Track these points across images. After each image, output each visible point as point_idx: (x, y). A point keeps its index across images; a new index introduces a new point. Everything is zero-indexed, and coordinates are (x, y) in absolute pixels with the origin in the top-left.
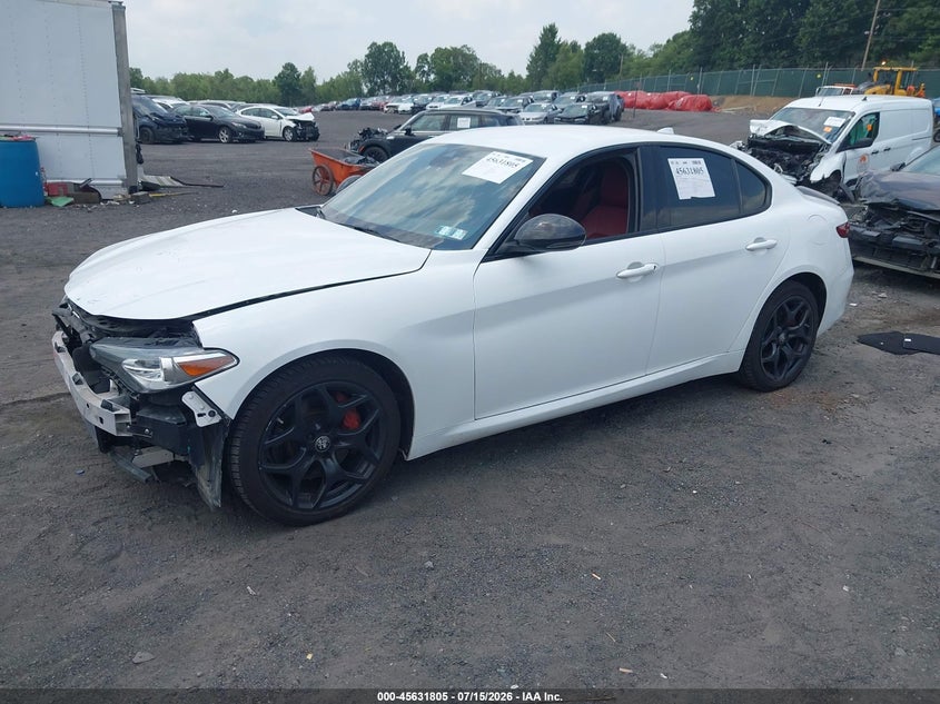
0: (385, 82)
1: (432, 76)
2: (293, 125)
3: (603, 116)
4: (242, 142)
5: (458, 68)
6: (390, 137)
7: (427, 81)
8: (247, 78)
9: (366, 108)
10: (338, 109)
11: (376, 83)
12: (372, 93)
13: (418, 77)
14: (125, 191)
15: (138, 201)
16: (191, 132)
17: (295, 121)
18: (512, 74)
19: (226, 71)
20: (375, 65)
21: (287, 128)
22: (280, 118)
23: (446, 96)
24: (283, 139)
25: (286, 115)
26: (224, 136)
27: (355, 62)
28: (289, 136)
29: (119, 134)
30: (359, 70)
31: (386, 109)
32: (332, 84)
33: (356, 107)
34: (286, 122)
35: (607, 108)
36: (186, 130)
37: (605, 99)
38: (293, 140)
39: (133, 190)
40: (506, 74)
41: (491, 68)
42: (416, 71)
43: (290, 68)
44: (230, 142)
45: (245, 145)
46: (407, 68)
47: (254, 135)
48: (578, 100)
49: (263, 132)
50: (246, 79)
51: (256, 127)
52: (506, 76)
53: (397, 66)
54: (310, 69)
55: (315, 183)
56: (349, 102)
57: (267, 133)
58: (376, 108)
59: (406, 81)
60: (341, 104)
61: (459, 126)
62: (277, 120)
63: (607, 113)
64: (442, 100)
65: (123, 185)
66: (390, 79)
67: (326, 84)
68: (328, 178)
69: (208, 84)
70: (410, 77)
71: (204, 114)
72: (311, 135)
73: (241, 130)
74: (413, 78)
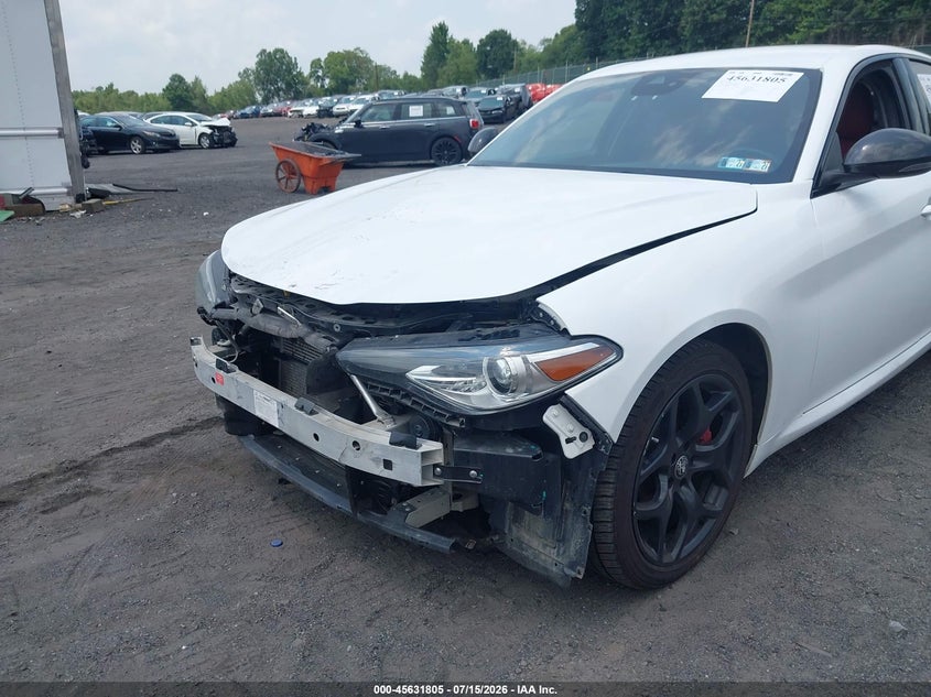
0: (279, 89)
1: (327, 81)
2: (209, 131)
3: (517, 108)
4: (156, 151)
5: (352, 70)
6: (339, 130)
7: (322, 86)
8: (133, 92)
9: (270, 115)
10: (236, 118)
11: (270, 91)
12: (266, 101)
13: (312, 83)
14: (71, 200)
15: (90, 209)
16: (99, 144)
17: (211, 127)
18: (406, 75)
19: (112, 85)
20: (267, 73)
21: (202, 135)
22: (194, 125)
23: (352, 98)
24: (199, 147)
25: (200, 121)
26: (136, 146)
27: (246, 71)
28: (206, 143)
29: (61, 135)
30: (251, 78)
31: (290, 114)
32: (224, 93)
33: (256, 114)
34: (202, 128)
35: (520, 100)
36: (93, 141)
37: (517, 90)
38: (211, 147)
39: (80, 198)
40: (401, 74)
41: (385, 69)
42: (311, 77)
43: (177, 80)
44: (143, 152)
45: (160, 155)
46: (300, 74)
47: (169, 144)
48: (489, 93)
49: (178, 141)
50: (131, 93)
51: (171, 135)
52: (401, 77)
53: (290, 72)
54: (197, 79)
55: (279, 180)
56: (248, 110)
57: (182, 141)
58: (278, 114)
59: (300, 87)
60: (239, 113)
61: (411, 115)
62: (191, 128)
63: (521, 105)
64: (348, 101)
65: (68, 194)
66: (284, 86)
67: (217, 94)
68: (294, 174)
69: (92, 101)
70: (304, 82)
71: (109, 124)
72: (229, 141)
73: (154, 138)
74: (307, 84)
